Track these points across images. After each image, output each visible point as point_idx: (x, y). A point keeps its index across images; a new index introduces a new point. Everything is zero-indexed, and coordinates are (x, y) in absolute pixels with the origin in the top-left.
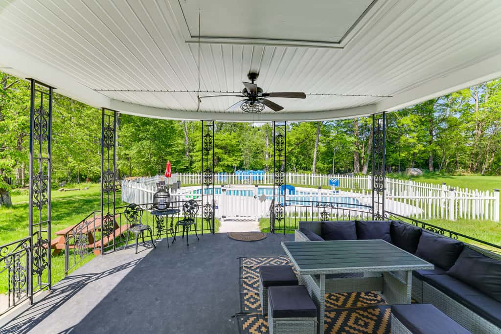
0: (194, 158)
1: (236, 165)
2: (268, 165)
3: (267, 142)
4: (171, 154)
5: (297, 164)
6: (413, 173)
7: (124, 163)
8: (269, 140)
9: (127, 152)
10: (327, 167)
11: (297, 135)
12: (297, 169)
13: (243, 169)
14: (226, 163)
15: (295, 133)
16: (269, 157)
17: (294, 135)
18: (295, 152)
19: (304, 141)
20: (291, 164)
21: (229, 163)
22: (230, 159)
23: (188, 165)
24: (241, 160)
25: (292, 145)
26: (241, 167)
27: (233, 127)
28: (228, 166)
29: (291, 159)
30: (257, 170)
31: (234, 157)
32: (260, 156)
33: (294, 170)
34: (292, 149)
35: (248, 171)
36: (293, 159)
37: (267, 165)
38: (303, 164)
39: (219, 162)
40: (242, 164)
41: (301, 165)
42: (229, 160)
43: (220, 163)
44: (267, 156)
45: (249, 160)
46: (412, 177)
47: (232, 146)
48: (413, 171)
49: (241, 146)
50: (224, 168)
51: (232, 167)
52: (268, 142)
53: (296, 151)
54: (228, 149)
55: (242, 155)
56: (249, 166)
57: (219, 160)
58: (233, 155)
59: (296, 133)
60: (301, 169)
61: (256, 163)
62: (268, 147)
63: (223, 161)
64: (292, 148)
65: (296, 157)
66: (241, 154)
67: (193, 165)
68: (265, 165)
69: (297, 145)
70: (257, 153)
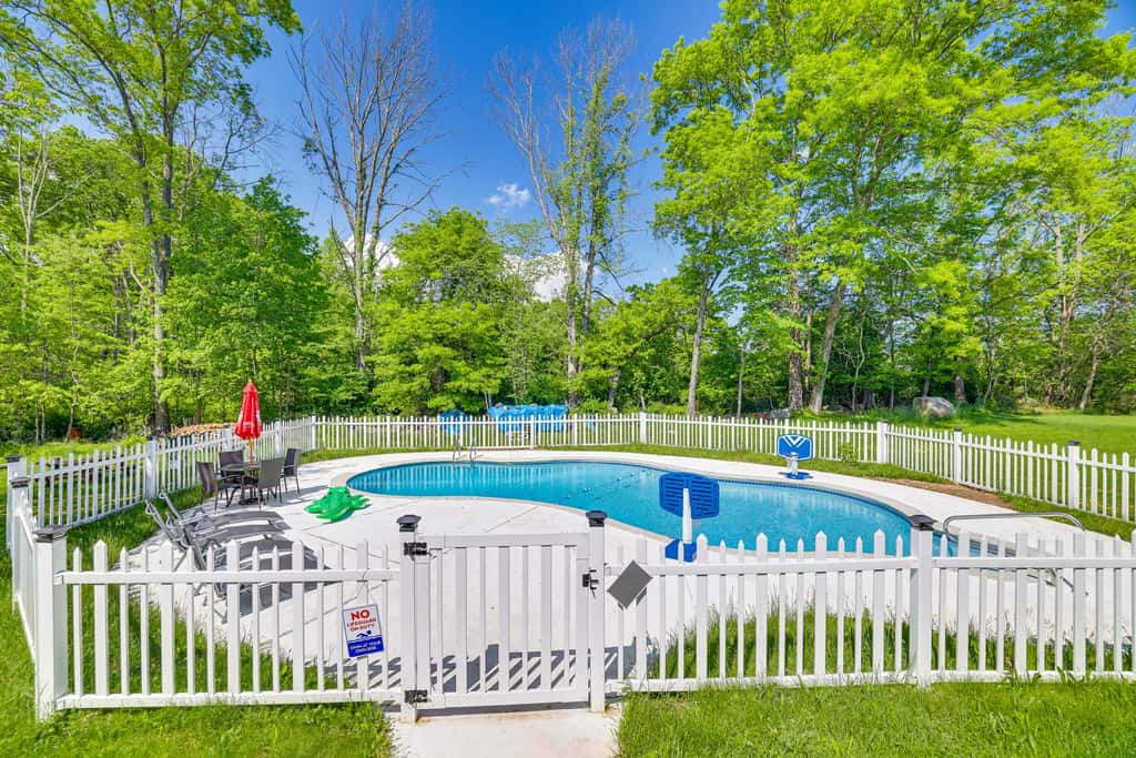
0: (378, 371)
1: (490, 391)
2: (575, 389)
3: (573, 332)
4: (314, 360)
5: (646, 387)
6: (935, 408)
7: (179, 387)
8: (577, 325)
9: (187, 354)
10: (725, 395)
11: (649, 314)
12: (646, 401)
13: (511, 402)
14: (465, 385)
15: (641, 309)
16: (577, 369)
17: (640, 314)
18: (642, 357)
19: (663, 329)
20: (631, 389)
21: (473, 386)
22: (475, 375)
23: (361, 390)
24: (503, 376)
25: (635, 340)
26: (504, 396)
27: (483, 291)
28: (470, 393)
29: (632, 375)
30: (545, 403)
31: (484, 370)
32: (554, 366)
33: (641, 405)
34: (635, 350)
35: (524, 408)
36: (638, 373)
37: (573, 389)
38: (662, 388)
39: (446, 381)
40: (506, 387)
41: (657, 390)
42: (472, 378)
43: (449, 385)
44: (571, 368)
45: (524, 377)
46: (935, 421)
47: (480, 340)
48: (934, 405)
49: (502, 341)
50: (457, 399)
51: (481, 394)
52: (574, 330)
53: (645, 354)
54: (470, 346)
55: (506, 364)
56: (526, 392)
57: (447, 376)
58: (484, 364)
59: (646, 309)
60: (656, 399)
61: (543, 385)
62: (574, 343)
63: (455, 379)
64: (635, 345)
65: (644, 369)
66: (501, 360)
67: (374, 392)
68: (566, 391)
69: (647, 338)
70: (544, 359)
